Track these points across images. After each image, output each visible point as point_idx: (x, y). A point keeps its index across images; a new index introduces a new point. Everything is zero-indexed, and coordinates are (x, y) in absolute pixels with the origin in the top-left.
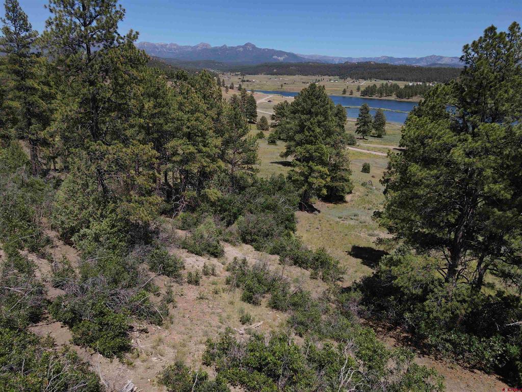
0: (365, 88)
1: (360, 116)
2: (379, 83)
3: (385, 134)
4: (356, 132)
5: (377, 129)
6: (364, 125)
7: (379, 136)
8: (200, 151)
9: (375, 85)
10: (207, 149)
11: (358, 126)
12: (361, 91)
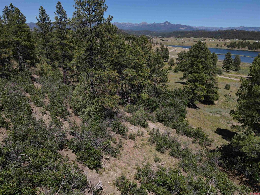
0: (229, 44)
1: (225, 59)
2: (238, 41)
3: (240, 69)
4: (222, 68)
5: (235, 66)
6: (228, 64)
7: (236, 70)
8: (139, 75)
9: (235, 42)
10: (143, 74)
11: (224, 64)
12: (227, 46)
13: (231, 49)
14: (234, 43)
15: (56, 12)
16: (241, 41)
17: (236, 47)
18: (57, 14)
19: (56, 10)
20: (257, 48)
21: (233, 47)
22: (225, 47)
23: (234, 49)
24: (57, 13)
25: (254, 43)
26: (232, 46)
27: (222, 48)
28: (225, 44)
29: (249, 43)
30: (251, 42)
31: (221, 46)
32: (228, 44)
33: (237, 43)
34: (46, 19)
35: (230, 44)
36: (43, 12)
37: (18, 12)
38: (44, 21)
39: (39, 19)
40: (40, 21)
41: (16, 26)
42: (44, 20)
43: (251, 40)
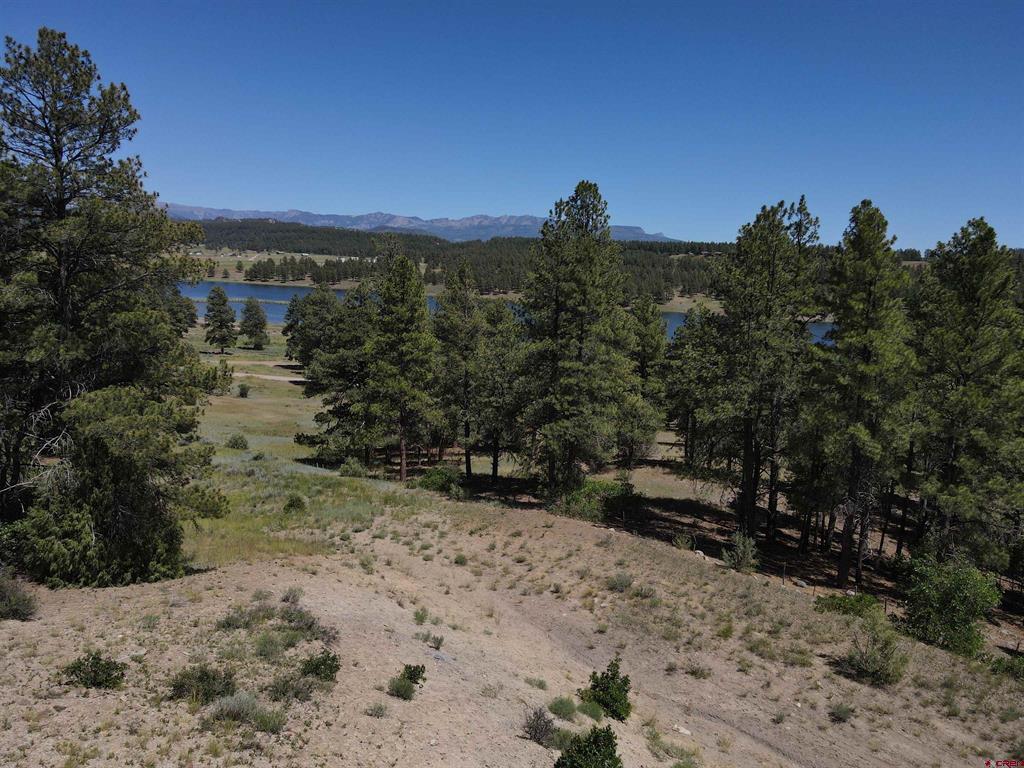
0: (251, 266)
5: (251, 334)
7: (258, 347)
11: (210, 328)
12: (246, 272)
14: (268, 263)
17: (276, 278)
20: (339, 280)
21: (266, 277)
27: (230, 280)
28: (240, 268)
29: (314, 264)
30: (320, 260)
31: (226, 275)
32: (247, 267)
33: (277, 263)
35: (254, 266)
43: (317, 256)
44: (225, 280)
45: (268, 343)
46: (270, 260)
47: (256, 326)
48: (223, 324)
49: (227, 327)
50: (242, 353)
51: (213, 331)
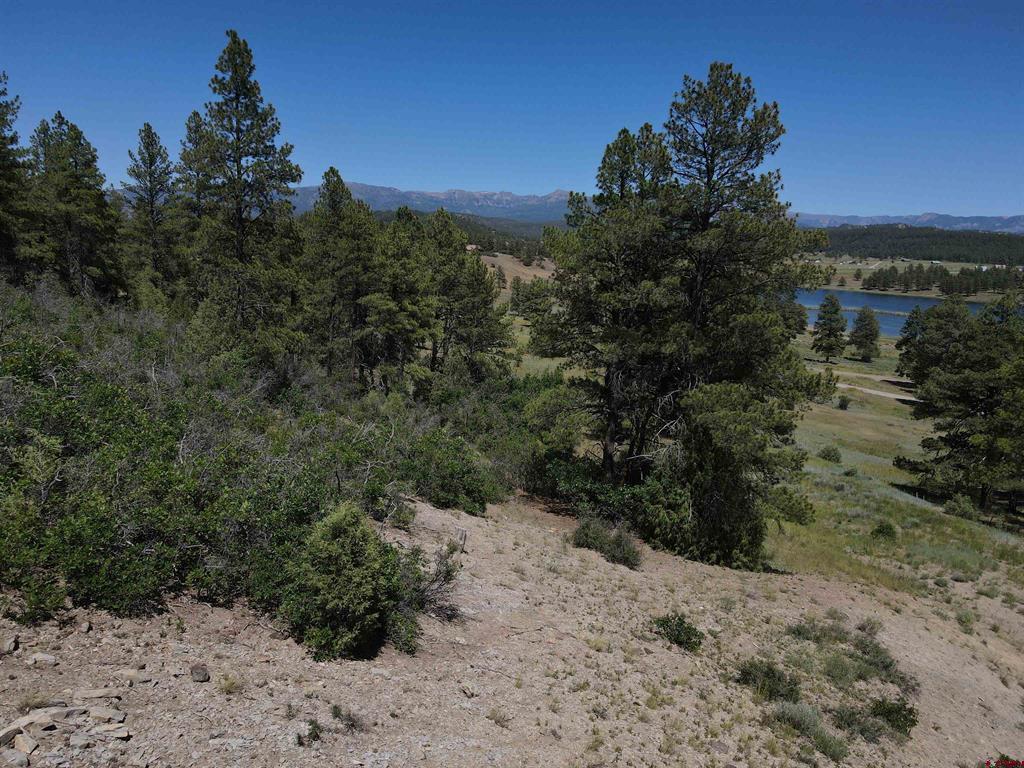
0: (871, 274)
1: (820, 318)
5: (860, 345)
6: (829, 335)
7: (866, 359)
11: (817, 337)
12: (864, 280)
13: (878, 292)
14: (890, 271)
15: (185, 139)
16: (916, 263)
17: (897, 287)
18: (188, 144)
19: (185, 132)
20: (975, 292)
21: (886, 286)
22: (857, 286)
23: (891, 292)
24: (190, 141)
25: (963, 272)
26: (879, 281)
27: (847, 288)
28: (858, 276)
29: (945, 272)
30: (954, 269)
31: (842, 283)
32: (866, 276)
33: (901, 271)
34: (159, 160)
35: (874, 274)
36: (149, 138)
37: (76, 135)
38: (151, 165)
39: (138, 157)
40: (140, 163)
41: (67, 173)
42: (152, 162)
43: (952, 264)
44: (841, 289)
45: (878, 356)
46: (894, 269)
47: (866, 337)
48: (832, 333)
49: (836, 336)
50: (849, 364)
51: (820, 339)
